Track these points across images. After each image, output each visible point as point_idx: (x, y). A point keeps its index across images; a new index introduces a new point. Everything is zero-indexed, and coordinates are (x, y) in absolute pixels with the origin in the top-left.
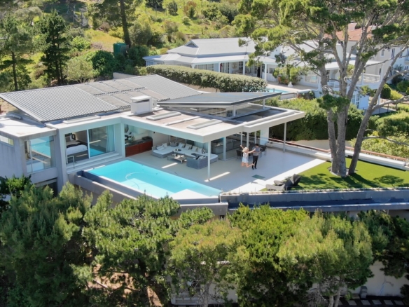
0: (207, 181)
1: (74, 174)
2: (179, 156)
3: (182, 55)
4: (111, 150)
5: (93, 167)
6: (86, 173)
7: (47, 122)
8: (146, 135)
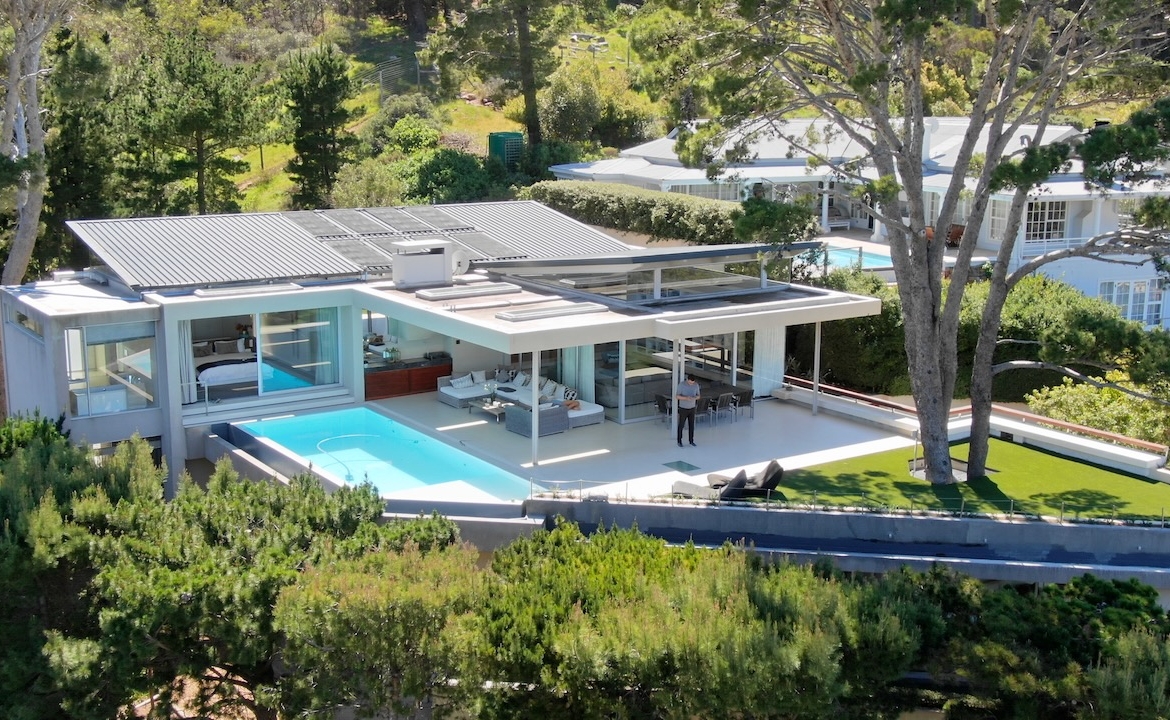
0: (529, 465)
1: (202, 430)
2: (496, 404)
3: (653, 162)
4: (328, 378)
5: (259, 417)
6: (235, 428)
7: (151, 288)
8: (437, 348)
